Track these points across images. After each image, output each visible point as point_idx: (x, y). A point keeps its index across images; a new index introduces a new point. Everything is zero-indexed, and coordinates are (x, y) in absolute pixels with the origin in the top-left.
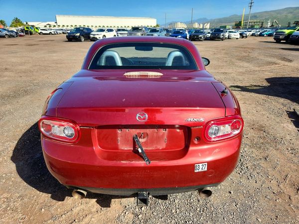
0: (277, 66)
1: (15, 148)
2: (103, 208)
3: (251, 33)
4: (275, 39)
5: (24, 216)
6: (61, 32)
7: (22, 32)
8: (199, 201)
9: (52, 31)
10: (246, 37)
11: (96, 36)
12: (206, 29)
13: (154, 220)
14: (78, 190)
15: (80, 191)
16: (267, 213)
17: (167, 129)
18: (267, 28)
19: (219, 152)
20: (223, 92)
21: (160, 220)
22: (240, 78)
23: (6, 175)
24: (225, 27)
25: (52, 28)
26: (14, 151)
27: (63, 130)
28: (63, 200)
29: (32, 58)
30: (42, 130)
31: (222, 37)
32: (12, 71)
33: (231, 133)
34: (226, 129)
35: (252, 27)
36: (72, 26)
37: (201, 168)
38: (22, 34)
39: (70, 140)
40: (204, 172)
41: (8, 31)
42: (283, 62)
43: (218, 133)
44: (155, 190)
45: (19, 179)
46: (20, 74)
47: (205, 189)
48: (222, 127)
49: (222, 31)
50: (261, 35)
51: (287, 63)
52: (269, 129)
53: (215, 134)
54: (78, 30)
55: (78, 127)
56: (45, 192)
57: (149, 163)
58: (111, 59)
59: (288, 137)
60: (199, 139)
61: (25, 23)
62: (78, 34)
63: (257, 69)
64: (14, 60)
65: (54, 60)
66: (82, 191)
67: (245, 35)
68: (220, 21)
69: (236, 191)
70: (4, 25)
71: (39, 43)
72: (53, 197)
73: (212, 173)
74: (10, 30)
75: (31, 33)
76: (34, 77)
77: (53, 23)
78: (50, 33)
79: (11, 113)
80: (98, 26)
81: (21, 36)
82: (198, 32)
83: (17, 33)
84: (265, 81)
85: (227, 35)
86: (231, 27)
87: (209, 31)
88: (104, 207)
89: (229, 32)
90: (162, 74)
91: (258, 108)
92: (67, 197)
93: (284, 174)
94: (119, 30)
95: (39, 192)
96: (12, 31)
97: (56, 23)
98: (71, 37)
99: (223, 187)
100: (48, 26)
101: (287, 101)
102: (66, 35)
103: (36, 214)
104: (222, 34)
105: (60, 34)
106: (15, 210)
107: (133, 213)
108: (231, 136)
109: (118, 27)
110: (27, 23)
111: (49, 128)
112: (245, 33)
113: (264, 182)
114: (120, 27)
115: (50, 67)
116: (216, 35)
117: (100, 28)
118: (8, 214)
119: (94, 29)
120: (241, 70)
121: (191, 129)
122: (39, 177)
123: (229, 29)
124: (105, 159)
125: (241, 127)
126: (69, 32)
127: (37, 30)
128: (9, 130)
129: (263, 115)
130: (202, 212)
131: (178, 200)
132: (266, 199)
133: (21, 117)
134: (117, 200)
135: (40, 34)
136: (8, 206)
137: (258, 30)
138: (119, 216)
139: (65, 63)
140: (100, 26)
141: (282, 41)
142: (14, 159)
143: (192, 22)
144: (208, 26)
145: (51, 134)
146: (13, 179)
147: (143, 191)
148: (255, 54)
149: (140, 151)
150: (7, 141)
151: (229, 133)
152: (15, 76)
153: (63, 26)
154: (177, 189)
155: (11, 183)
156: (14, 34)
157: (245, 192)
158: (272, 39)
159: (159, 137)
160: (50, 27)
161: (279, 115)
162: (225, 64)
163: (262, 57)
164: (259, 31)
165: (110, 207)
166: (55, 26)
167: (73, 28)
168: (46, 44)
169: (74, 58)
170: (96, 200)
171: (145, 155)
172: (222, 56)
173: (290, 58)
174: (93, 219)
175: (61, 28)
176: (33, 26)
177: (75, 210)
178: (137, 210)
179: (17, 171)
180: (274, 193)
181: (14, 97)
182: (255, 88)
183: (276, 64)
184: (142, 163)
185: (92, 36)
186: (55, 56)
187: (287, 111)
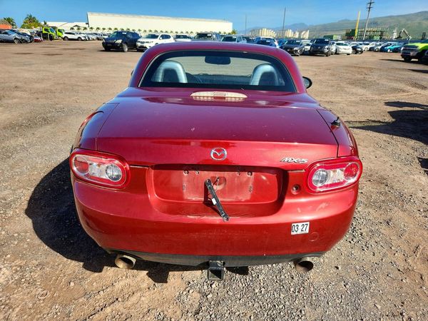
0: (405, 94)
1: (31, 198)
2: (156, 284)
3: (369, 47)
4: (403, 56)
5: (45, 292)
6: (94, 37)
7: (39, 35)
8: (293, 278)
9: (82, 36)
10: (362, 52)
11: (145, 45)
12: (303, 39)
13: (230, 301)
14: (125, 256)
15: (127, 257)
16: (389, 297)
17: (253, 173)
18: (391, 40)
19: (326, 208)
20: (335, 123)
21: (238, 302)
22: (353, 109)
23: (19, 235)
24: (331, 37)
25: (81, 31)
26: (30, 202)
27: (105, 170)
28: (100, 271)
29: (53, 72)
30: (75, 169)
31: (326, 51)
32: (25, 91)
33: (344, 182)
34: (337, 175)
35: (370, 39)
36: (110, 29)
37: (301, 229)
38: (39, 38)
39: (115, 183)
40: (305, 235)
41: (19, 34)
42: (414, 89)
43: (326, 180)
44: (233, 259)
45: (38, 241)
46: (36, 95)
47: (304, 260)
48: (331, 173)
49: (327, 43)
50: (383, 50)
51: (419, 91)
52: (394, 182)
53: (321, 182)
54: (119, 34)
55: (127, 166)
56: (75, 260)
57: (228, 219)
58: (171, 73)
59: (420, 194)
60: (298, 188)
61: (43, 23)
62: (120, 41)
63: (377, 97)
64: (27, 75)
65: (85, 77)
66: (129, 257)
67: (359, 49)
68: (325, 28)
69: (345, 266)
70: (13, 25)
71: (64, 52)
72: (85, 267)
73: (314, 237)
74: (21, 32)
75: (51, 38)
76: (56, 100)
77: (82, 25)
78: (79, 39)
79: (24, 149)
80: (148, 31)
81: (36, 41)
82: (292, 43)
83: (31, 37)
84: (388, 115)
85: (333, 48)
86: (339, 37)
87: (308, 42)
88: (158, 282)
89: (337, 44)
90: (245, 97)
91: (378, 152)
92: (105, 267)
93: (415, 244)
94: (178, 37)
95: (66, 259)
96: (24, 34)
97: (88, 24)
98: (109, 45)
99: (326, 260)
100: (76, 28)
101: (419, 144)
102: (101, 42)
103: (62, 289)
104: (327, 47)
105: (93, 40)
106: (32, 283)
107: (199, 292)
108: (344, 185)
109: (177, 32)
110: (45, 23)
111: (84, 167)
112: (360, 46)
113: (385, 255)
114: (179, 32)
115: (79, 86)
116: (318, 48)
117: (151, 33)
118: (23, 288)
119: (142, 34)
120: (353, 99)
121: (288, 174)
122: (65, 239)
123: (337, 40)
124: (164, 212)
125: (358, 173)
126: (106, 37)
127: (60, 34)
128: (22, 173)
129: (385, 162)
130: (297, 293)
131: (263, 276)
132: (388, 278)
133: (38, 155)
134: (176, 273)
135: (64, 39)
136: (23, 277)
137: (378, 43)
138: (180, 296)
139: (100, 82)
140: (151, 31)
141: (413, 60)
142: (29, 212)
143: (284, 29)
144: (306, 35)
145: (88, 175)
146: (28, 240)
147: (216, 260)
148: (374, 77)
149: (214, 202)
150: (20, 188)
151: (342, 181)
152: (29, 98)
153: (98, 28)
154: (265, 258)
155: (26, 246)
156: (26, 38)
157: (358, 267)
158: (398, 56)
159: (241, 183)
160: (79, 29)
161: (408, 163)
162: (330, 89)
163: (384, 82)
164: (380, 45)
165: (166, 282)
166: (85, 28)
167: (111, 32)
168: (73, 54)
169: (114, 75)
170: (147, 272)
171: (221, 208)
172: (327, 78)
173: (424, 83)
174: (143, 299)
175: (94, 31)
176: (54, 28)
177: (118, 286)
178: (206, 287)
179: (34, 229)
180: (399, 270)
181: (29, 127)
182: (373, 124)
183: (404, 91)
184: (216, 219)
185: (139, 44)
186: (86, 72)
187: (419, 158)
